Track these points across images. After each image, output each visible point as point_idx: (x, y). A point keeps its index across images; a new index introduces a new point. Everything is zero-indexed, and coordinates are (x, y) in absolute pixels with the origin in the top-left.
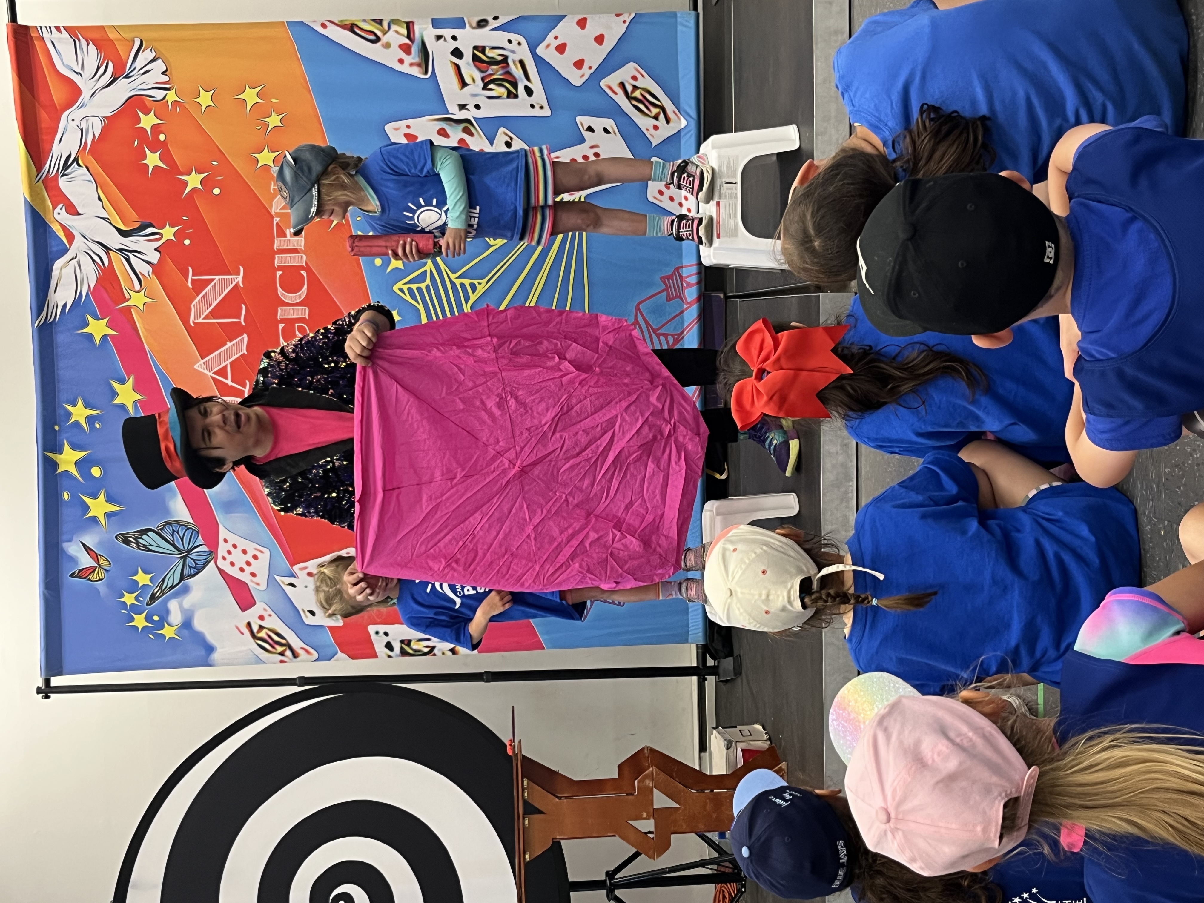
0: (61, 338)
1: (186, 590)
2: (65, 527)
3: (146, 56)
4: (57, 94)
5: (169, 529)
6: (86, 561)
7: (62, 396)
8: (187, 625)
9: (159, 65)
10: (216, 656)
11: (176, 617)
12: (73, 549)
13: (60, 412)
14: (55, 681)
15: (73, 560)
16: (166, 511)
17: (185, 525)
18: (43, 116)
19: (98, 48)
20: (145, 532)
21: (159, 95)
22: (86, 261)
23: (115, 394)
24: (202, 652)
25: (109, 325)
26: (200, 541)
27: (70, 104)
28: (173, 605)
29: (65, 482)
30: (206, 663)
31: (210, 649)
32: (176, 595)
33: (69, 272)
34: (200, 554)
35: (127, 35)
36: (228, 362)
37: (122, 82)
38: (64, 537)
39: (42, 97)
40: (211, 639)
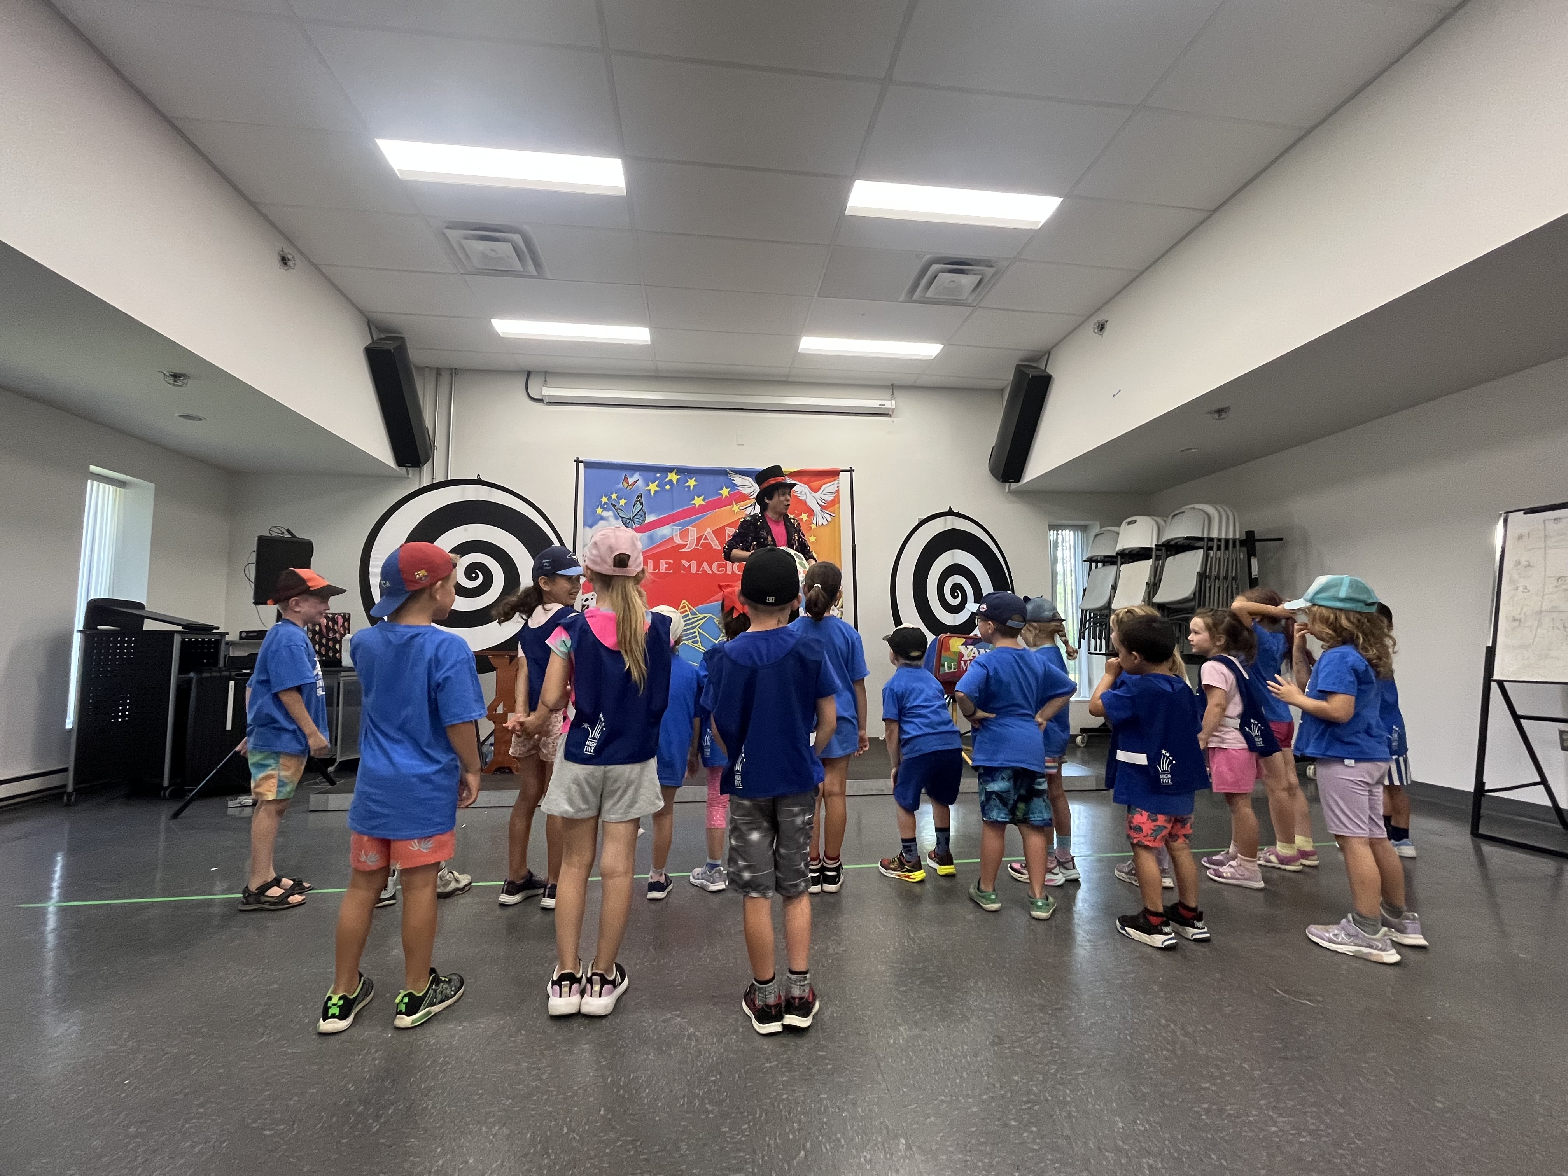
0: (722, 478)
1: (617, 519)
2: (645, 473)
3: (829, 518)
4: (815, 484)
5: (643, 514)
6: (631, 481)
7: (699, 477)
8: (602, 518)
9: (825, 523)
10: (588, 529)
11: (605, 514)
12: (637, 476)
13: (692, 476)
14: (581, 465)
15: (632, 476)
16: (650, 513)
17: (644, 520)
18: (806, 479)
19: (833, 500)
20: (642, 504)
21: (814, 522)
22: (752, 489)
23: (699, 497)
24: (590, 523)
25: (726, 496)
26: (637, 526)
27: (811, 489)
28: (610, 513)
29: (664, 475)
30: (585, 525)
31: (591, 527)
32: (615, 515)
33: (747, 483)
34: (632, 525)
35: (836, 511)
36: (710, 541)
37: (819, 508)
38: (642, 473)
39: (813, 479)
40: (595, 527)
